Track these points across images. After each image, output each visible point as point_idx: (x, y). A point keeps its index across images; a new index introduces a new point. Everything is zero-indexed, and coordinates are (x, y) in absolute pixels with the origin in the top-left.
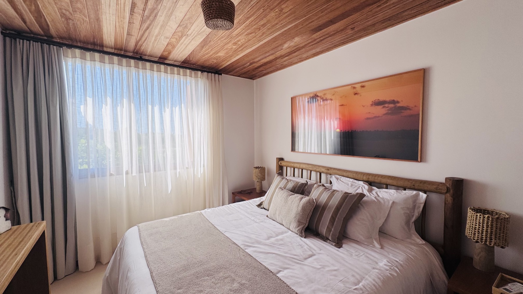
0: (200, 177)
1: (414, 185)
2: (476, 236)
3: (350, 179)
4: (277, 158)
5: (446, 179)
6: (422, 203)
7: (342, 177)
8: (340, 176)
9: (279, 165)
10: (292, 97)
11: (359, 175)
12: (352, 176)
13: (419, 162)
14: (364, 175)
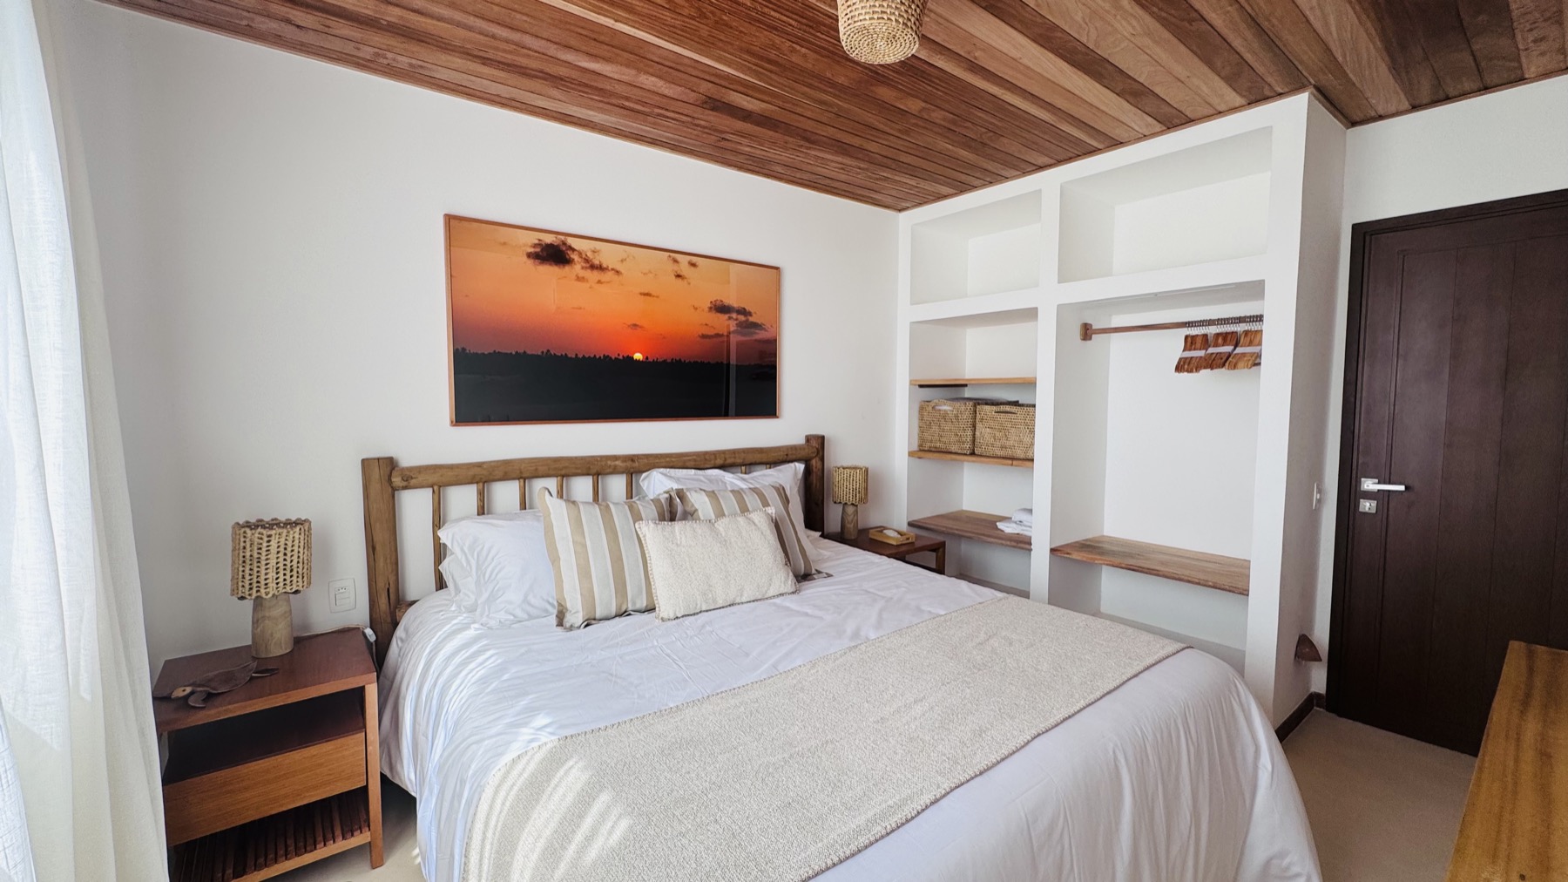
1: (787, 455)
4: (363, 461)
5: (808, 439)
10: (446, 212)
11: (707, 457)
12: (692, 463)
13: (778, 417)
14: (715, 454)
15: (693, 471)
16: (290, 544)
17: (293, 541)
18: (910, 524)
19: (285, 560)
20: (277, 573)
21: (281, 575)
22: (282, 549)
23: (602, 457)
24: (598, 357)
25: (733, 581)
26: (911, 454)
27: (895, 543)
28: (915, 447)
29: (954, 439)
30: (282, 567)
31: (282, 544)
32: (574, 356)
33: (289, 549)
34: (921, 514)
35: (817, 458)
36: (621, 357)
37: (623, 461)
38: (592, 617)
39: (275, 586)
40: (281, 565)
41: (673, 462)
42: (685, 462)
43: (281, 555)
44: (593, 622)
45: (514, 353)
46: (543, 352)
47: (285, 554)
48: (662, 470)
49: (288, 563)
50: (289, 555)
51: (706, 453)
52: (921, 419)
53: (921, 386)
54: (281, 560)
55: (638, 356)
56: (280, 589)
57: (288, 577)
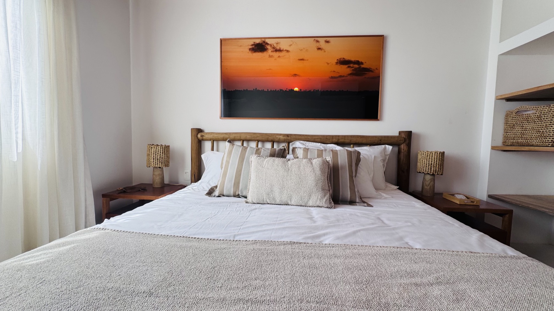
0: (16, 160)
1: (380, 140)
2: (432, 169)
3: (317, 143)
4: (192, 129)
5: (400, 133)
6: (388, 155)
7: (307, 142)
8: (305, 142)
9: (198, 139)
10: (221, 38)
11: (328, 138)
12: (319, 140)
13: (379, 120)
14: (333, 137)
15: (320, 144)
16: (157, 151)
17: (158, 150)
18: (490, 196)
19: (156, 156)
20: (154, 160)
21: (155, 161)
22: (155, 152)
23: (274, 134)
24: (277, 90)
25: (286, 191)
26: (493, 148)
27: (458, 202)
28: (499, 143)
29: (535, 135)
30: (155, 158)
31: (155, 150)
32: (267, 90)
33: (157, 153)
34: (501, 191)
35: (405, 144)
36: (288, 90)
37: (283, 136)
38: (222, 194)
39: (153, 164)
40: (155, 157)
41: (309, 138)
42: (315, 139)
43: (155, 154)
44: (221, 196)
45: (243, 90)
46: (254, 89)
47: (156, 154)
48: (301, 142)
49: (157, 157)
50: (157, 154)
51: (327, 136)
52: (506, 123)
53: (509, 99)
54: (155, 156)
55: (296, 89)
56: (154, 165)
57: (156, 162)
